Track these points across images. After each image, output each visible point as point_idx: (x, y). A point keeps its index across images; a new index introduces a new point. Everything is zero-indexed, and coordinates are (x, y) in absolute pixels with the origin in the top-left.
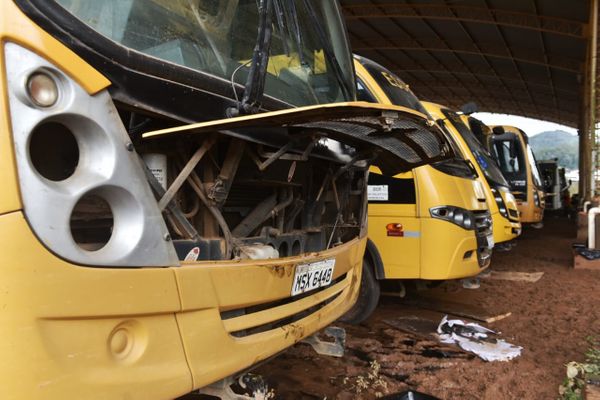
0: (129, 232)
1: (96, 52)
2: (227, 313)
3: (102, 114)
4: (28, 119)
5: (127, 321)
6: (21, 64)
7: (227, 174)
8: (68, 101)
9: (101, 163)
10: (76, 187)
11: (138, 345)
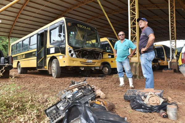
0: (74, 56)
1: (72, 47)
2: (80, 62)
3: (72, 50)
4: (69, 50)
5: (74, 61)
6: (69, 48)
7: (81, 53)
8: (71, 49)
9: (72, 52)
10: (71, 53)
11: (74, 62)
